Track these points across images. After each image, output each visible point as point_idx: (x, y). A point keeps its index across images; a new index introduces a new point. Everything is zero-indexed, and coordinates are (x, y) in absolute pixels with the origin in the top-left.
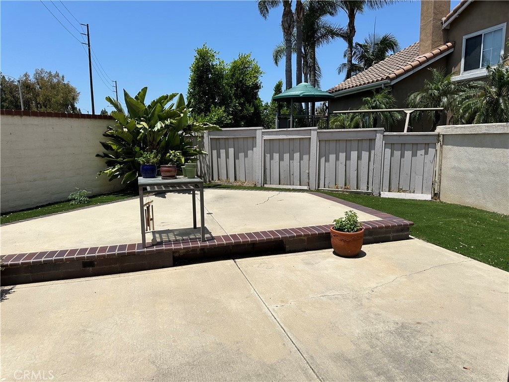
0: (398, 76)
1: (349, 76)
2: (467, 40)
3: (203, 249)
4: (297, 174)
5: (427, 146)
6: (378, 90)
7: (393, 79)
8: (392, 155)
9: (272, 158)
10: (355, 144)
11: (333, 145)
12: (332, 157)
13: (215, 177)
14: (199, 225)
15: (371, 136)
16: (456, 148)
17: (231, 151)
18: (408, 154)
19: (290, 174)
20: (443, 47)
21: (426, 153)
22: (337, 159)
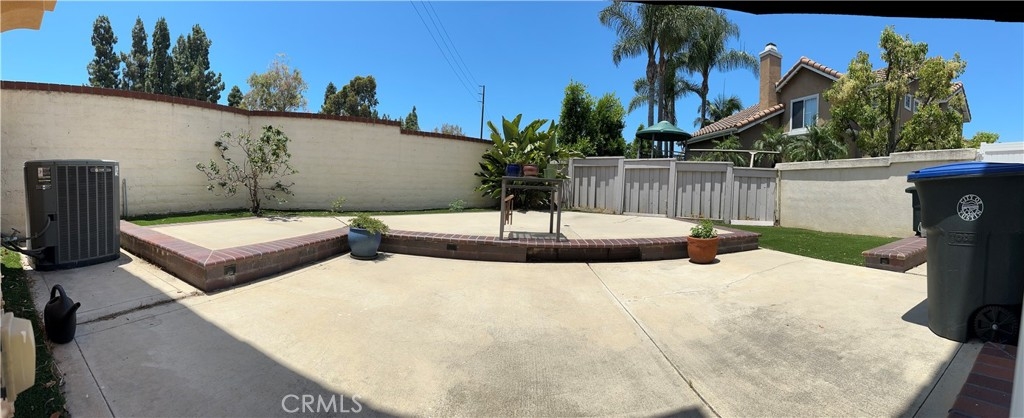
0: (744, 125)
1: (702, 127)
2: (794, 104)
3: (556, 249)
4: (655, 203)
5: (769, 180)
6: (727, 137)
7: (739, 127)
8: (740, 187)
9: (632, 187)
10: (709, 176)
11: (690, 176)
12: (689, 187)
13: (576, 203)
14: (555, 231)
15: (722, 169)
16: (791, 182)
17: (593, 179)
18: (754, 186)
19: (649, 203)
20: (777, 107)
21: (768, 186)
22: (693, 189)
